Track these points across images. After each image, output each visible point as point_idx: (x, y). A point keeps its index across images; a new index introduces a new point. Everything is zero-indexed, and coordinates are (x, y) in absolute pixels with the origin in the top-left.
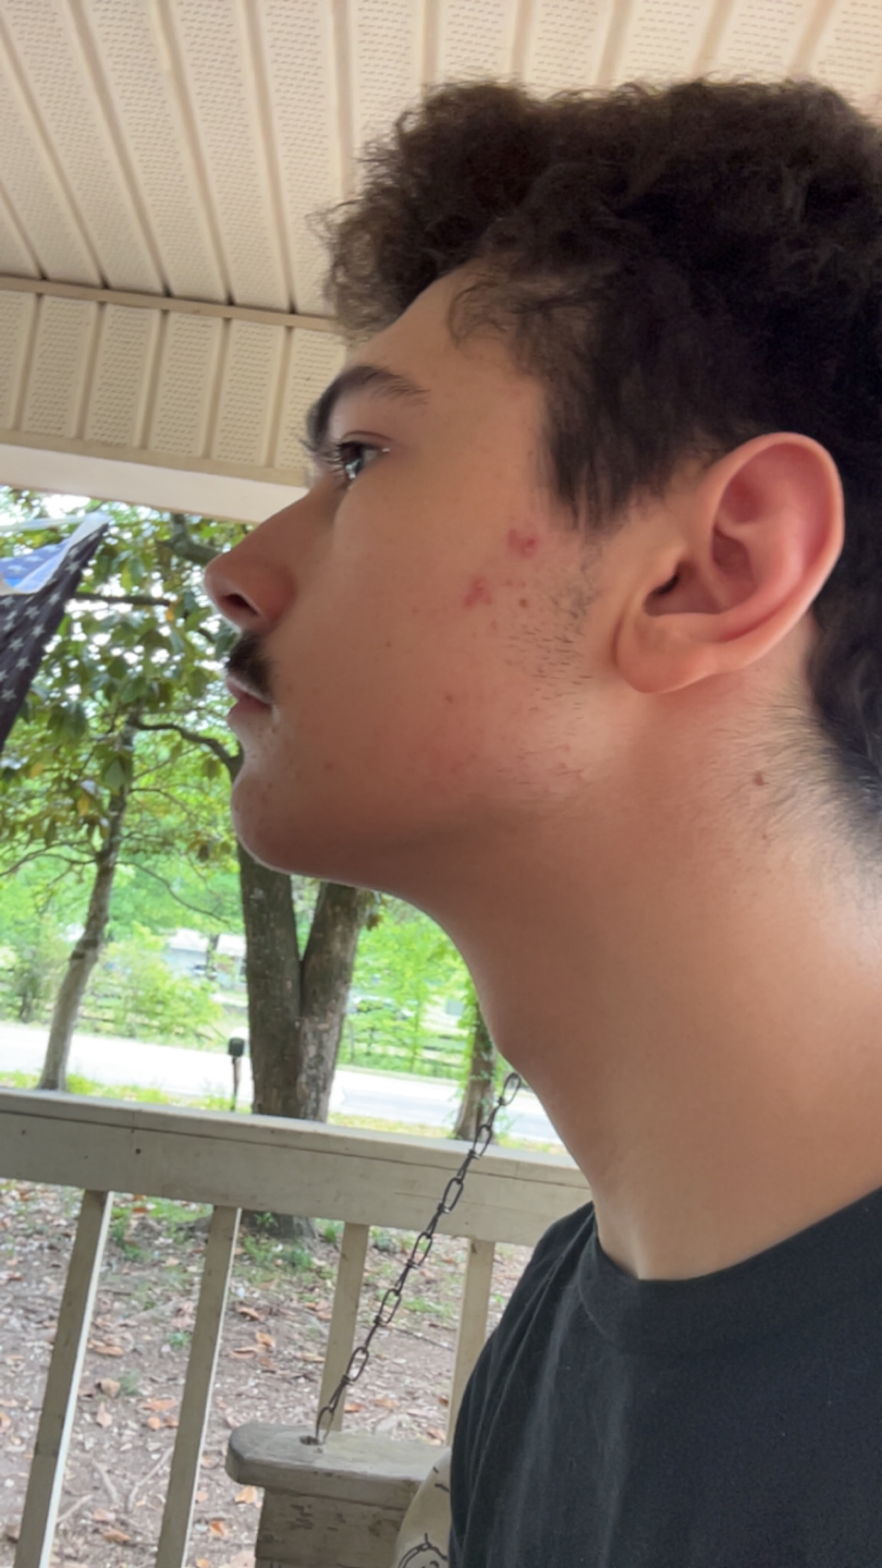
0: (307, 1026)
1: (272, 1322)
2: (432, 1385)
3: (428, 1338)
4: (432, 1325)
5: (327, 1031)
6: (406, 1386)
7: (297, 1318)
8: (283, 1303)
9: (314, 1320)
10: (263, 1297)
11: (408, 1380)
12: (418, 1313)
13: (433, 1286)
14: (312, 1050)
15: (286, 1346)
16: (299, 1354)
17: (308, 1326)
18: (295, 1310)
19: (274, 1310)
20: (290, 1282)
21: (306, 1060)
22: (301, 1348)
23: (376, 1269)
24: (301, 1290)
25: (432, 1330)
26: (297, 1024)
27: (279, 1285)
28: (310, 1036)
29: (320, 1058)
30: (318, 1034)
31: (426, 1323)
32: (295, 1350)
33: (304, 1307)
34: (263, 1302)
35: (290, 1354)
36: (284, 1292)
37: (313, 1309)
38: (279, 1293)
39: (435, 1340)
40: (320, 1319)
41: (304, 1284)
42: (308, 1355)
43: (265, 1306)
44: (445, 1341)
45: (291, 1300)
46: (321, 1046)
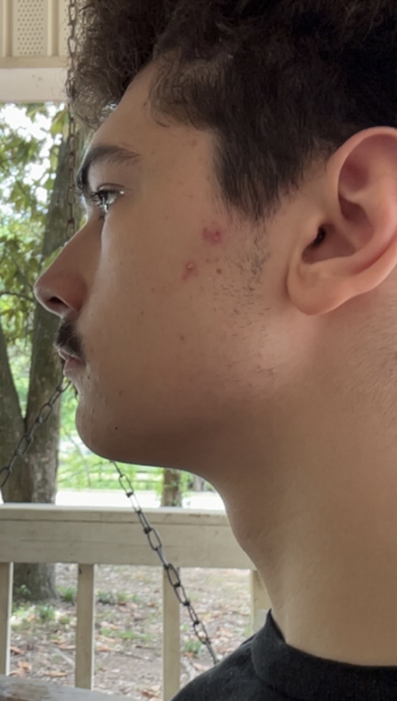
0: (33, 460)
1: (29, 655)
2: (137, 684)
3: (135, 655)
4: (138, 647)
5: (47, 462)
6: (119, 686)
7: (47, 650)
8: (36, 641)
9: (57, 650)
10: (22, 639)
11: (121, 682)
12: (129, 640)
13: (139, 622)
14: (39, 476)
15: (39, 668)
16: (47, 672)
17: (53, 655)
18: (45, 646)
19: (31, 646)
20: (41, 629)
21: (36, 483)
22: (49, 669)
23: (100, 615)
24: (48, 632)
25: (138, 650)
26: (27, 460)
27: (34, 631)
28: (36, 467)
29: (45, 481)
30: (42, 465)
31: (134, 646)
32: (46, 670)
33: (51, 643)
34: (22, 643)
35: (41, 673)
36: (37, 635)
37: (56, 644)
38: (34, 635)
39: (140, 656)
40: (62, 650)
41: (51, 628)
42: (54, 673)
43: (24, 645)
44: (147, 656)
45: (42, 639)
46: (44, 473)
